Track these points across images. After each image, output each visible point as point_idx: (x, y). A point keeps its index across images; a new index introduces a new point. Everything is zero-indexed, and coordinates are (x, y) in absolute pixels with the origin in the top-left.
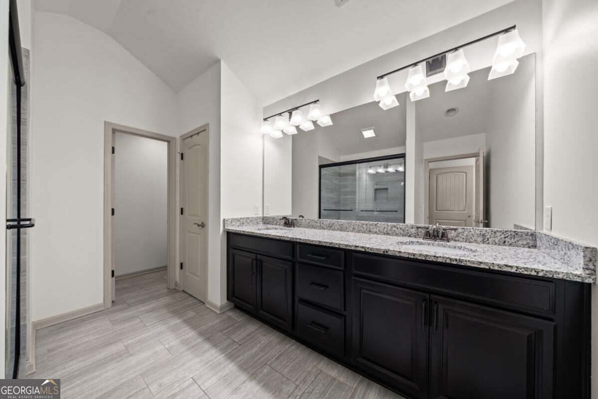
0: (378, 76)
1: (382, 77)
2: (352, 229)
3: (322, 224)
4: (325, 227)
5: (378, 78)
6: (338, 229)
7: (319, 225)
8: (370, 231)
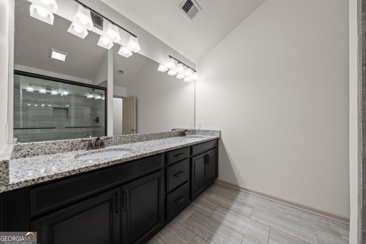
0: (170, 55)
1: (171, 57)
2: (153, 138)
3: (133, 138)
4: (136, 140)
5: (169, 56)
6: (145, 140)
7: (130, 139)
8: (162, 137)
